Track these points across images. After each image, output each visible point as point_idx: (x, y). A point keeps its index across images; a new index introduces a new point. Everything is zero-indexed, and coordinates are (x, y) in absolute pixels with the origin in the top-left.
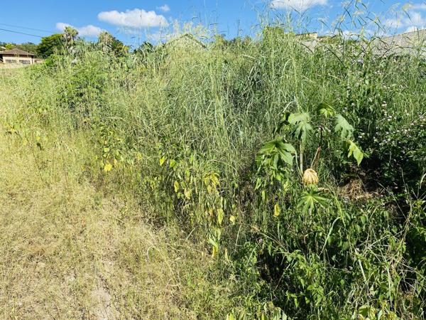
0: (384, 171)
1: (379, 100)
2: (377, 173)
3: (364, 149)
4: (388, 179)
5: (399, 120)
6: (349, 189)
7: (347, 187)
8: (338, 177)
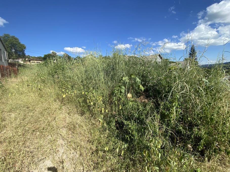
0: (150, 93)
1: (147, 73)
2: (148, 93)
3: (144, 87)
4: (151, 95)
5: (153, 78)
6: (140, 99)
7: (140, 98)
8: (137, 95)
